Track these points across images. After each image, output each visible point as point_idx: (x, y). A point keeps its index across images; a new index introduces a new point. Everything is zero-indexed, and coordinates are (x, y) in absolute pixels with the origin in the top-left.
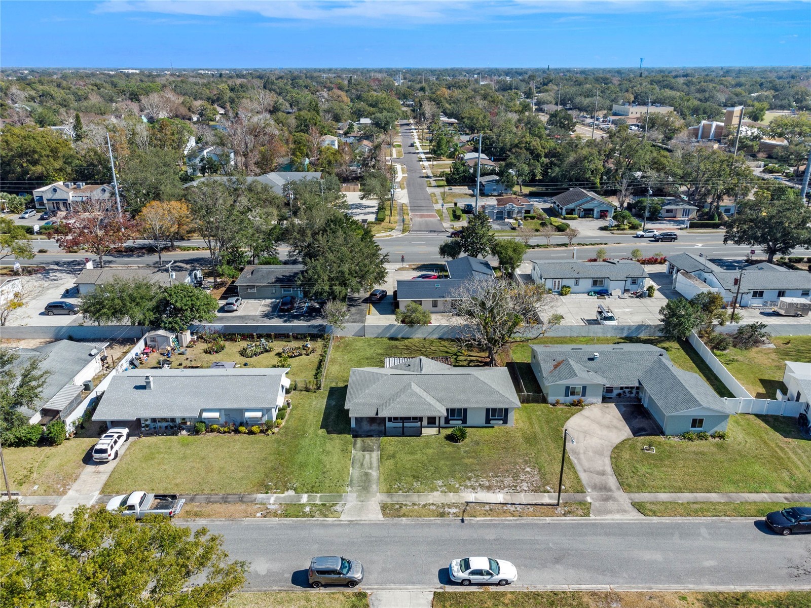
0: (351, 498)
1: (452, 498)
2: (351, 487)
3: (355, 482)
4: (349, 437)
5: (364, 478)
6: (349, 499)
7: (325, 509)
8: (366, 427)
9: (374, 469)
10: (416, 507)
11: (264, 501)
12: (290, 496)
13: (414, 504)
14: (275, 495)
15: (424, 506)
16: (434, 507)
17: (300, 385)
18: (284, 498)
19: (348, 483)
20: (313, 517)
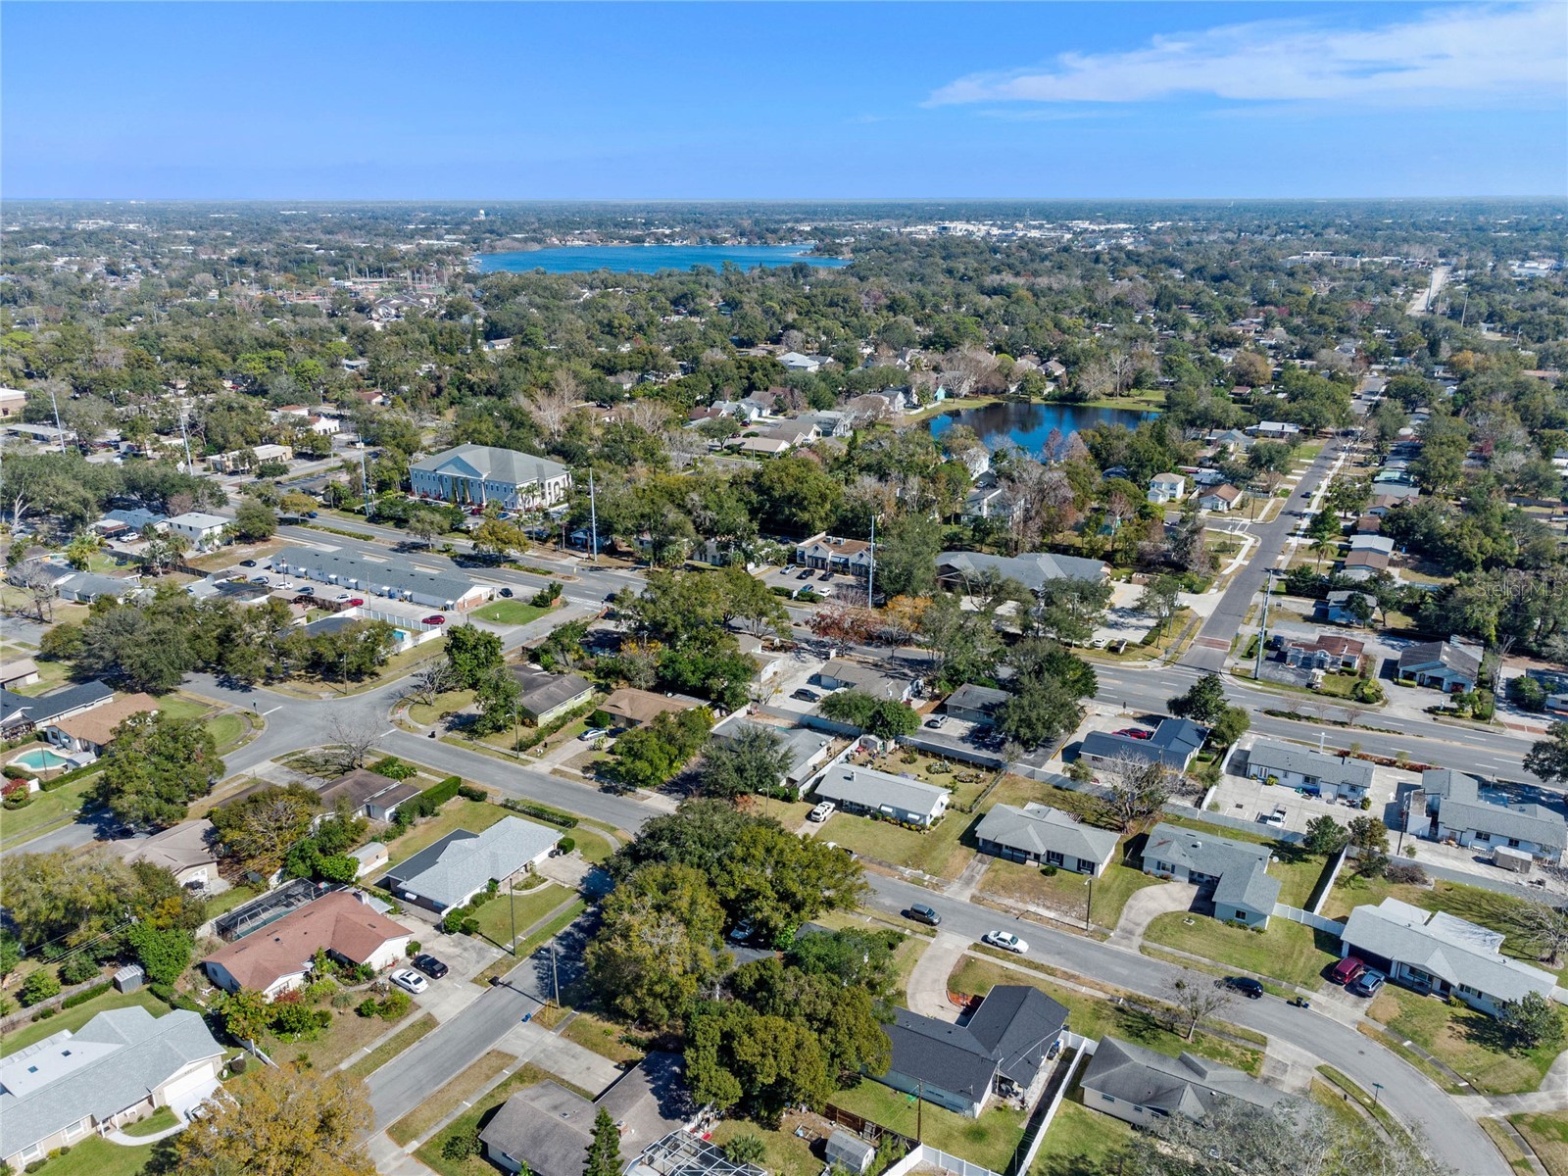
0: (956, 886)
1: (1020, 905)
2: (959, 880)
3: (963, 878)
4: (974, 851)
5: (970, 877)
6: (954, 886)
7: (937, 886)
8: (989, 847)
9: (980, 874)
11: (902, 871)
12: (919, 873)
13: (993, 901)
14: (910, 870)
15: (999, 904)
16: (1004, 906)
17: (958, 806)
18: (915, 873)
19: (959, 877)
20: (927, 888)
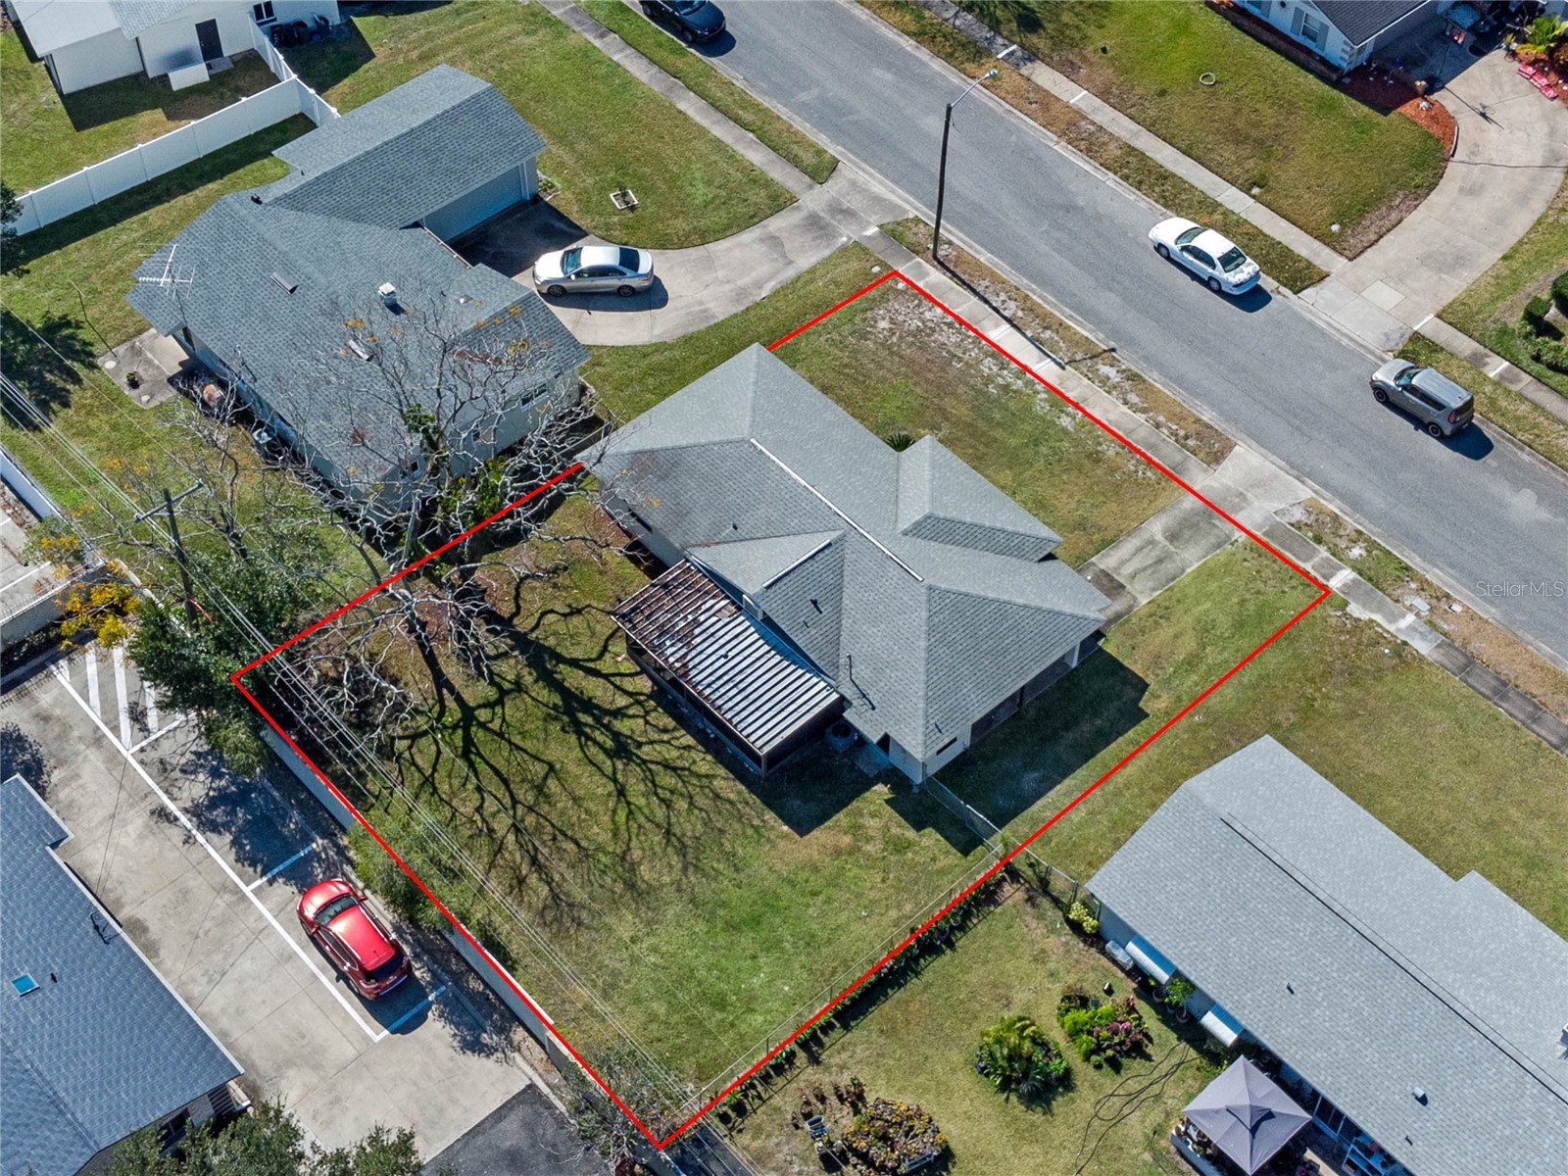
0: (1255, 515)
2: (1228, 537)
3: (1213, 540)
5: (1187, 534)
6: (1258, 518)
7: (1321, 529)
9: (1146, 536)
10: (1161, 419)
11: (1425, 628)
12: (1364, 606)
13: (1158, 426)
14: (1392, 628)
15: (1144, 411)
16: (1133, 398)
18: (1379, 610)
19: (1228, 547)
20: (1360, 533)
